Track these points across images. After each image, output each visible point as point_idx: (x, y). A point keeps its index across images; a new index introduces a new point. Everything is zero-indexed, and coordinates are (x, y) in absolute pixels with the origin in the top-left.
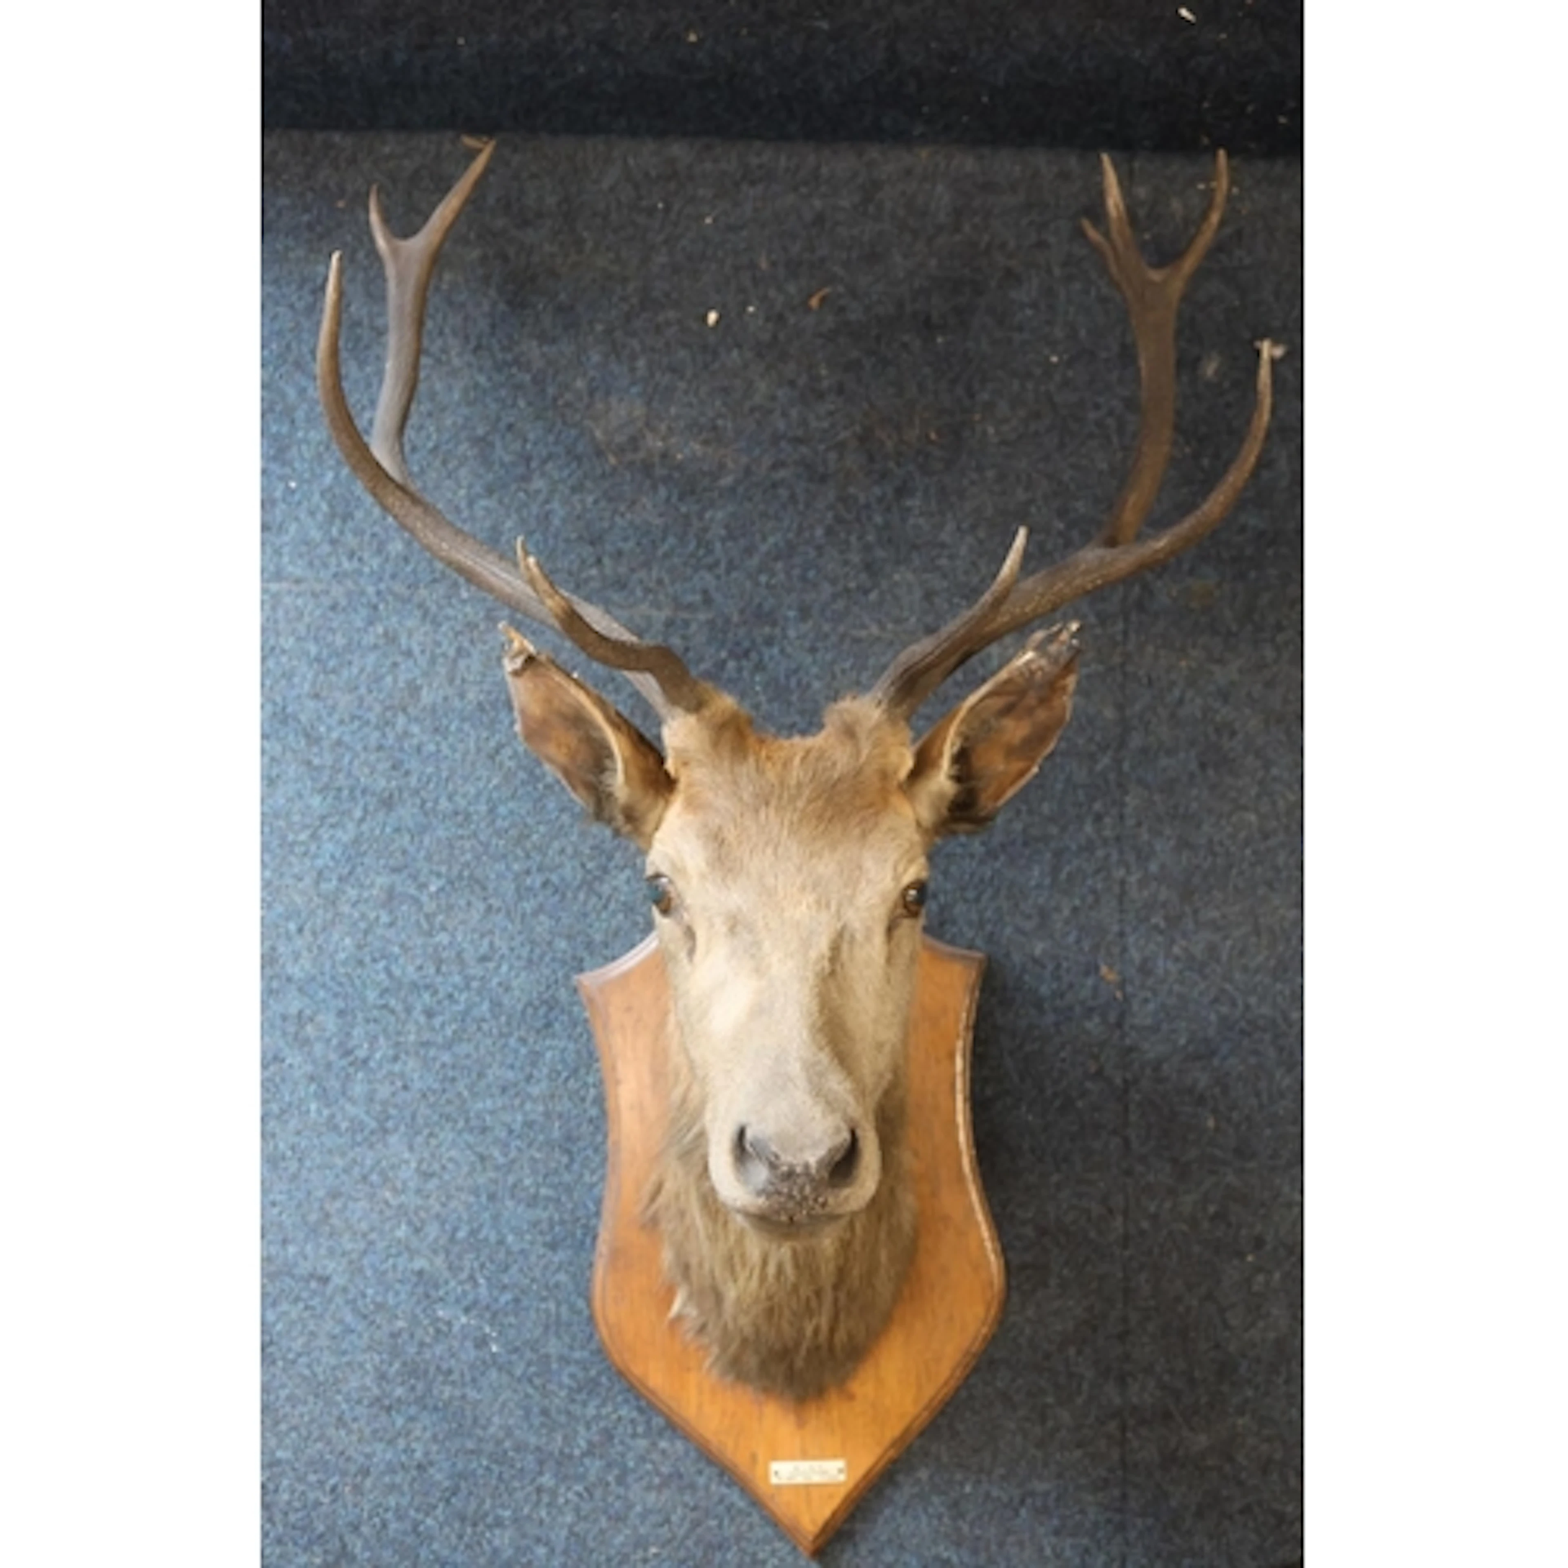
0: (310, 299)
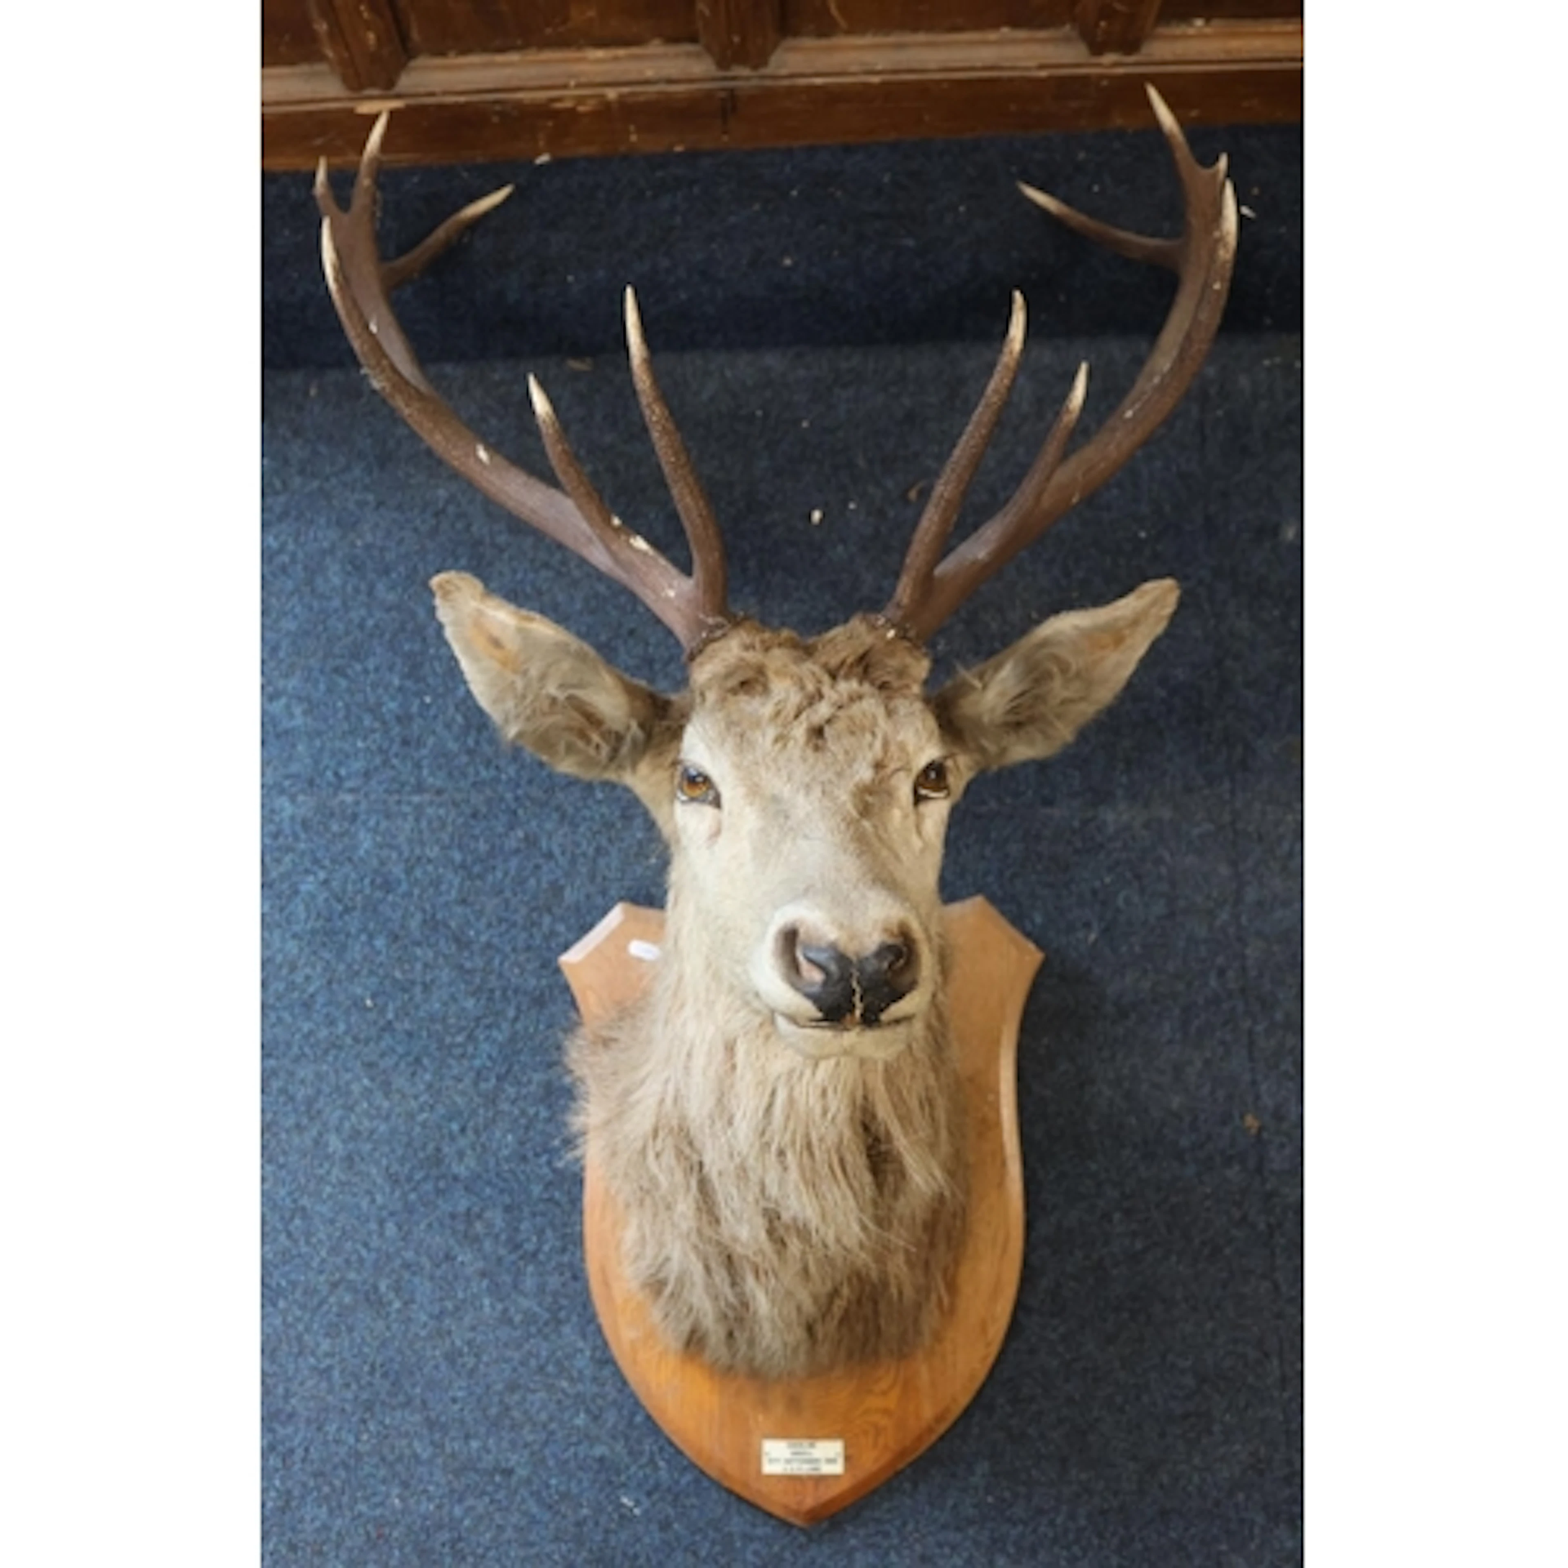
0: (433, 522)
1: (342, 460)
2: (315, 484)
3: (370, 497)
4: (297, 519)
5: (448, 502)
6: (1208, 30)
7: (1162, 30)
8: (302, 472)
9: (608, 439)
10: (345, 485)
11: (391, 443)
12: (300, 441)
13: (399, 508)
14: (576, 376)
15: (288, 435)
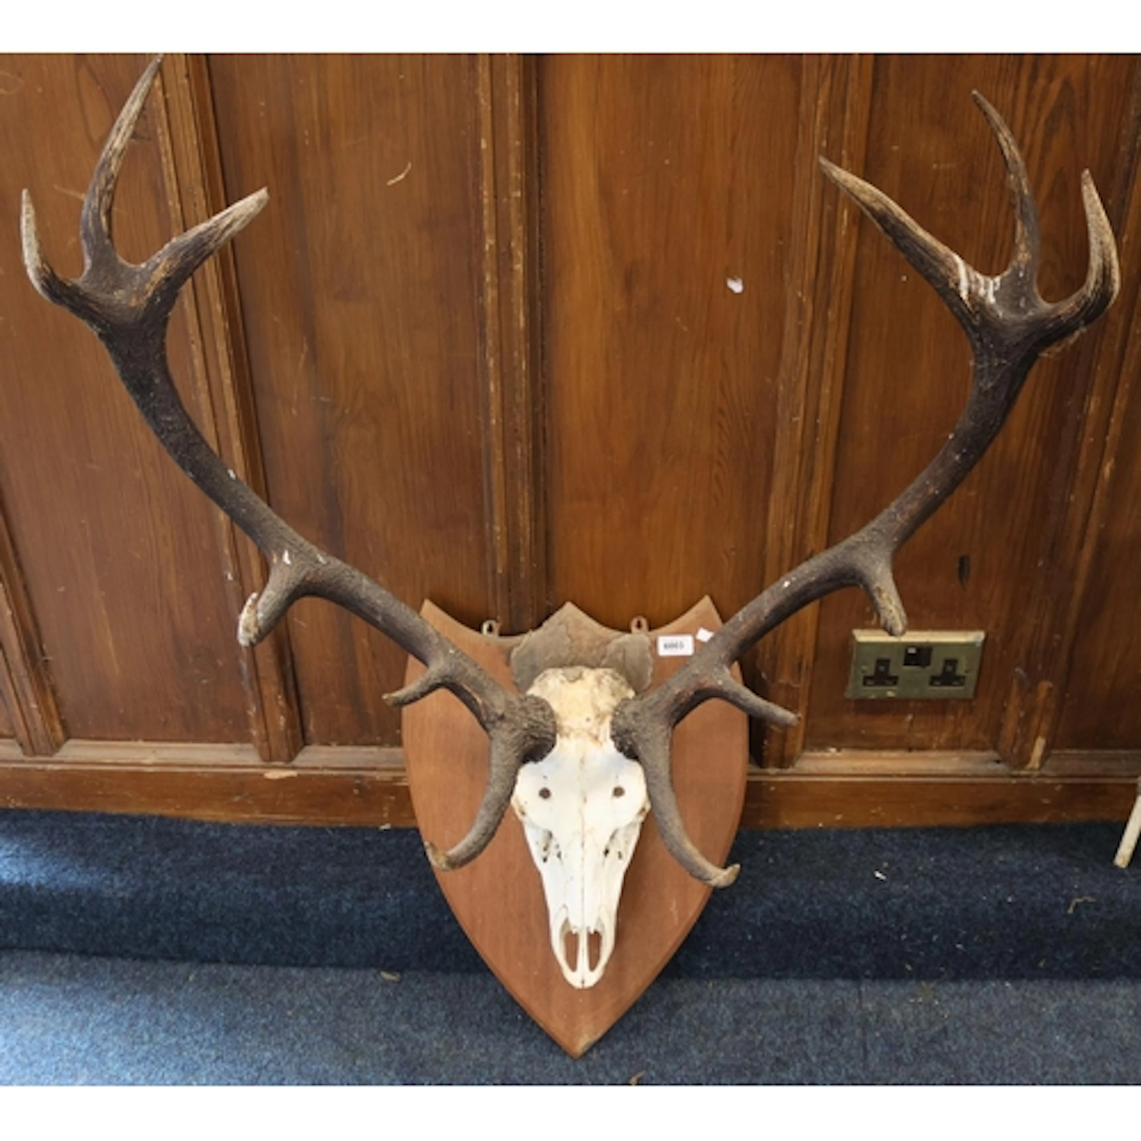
1: (199, 1025)
2: (173, 1040)
3: (213, 1053)
4: (153, 1062)
5: (270, 1061)
6: (839, 754)
7: (808, 754)
8: (167, 1031)
9: (403, 1028)
10: (197, 1042)
11: (239, 1017)
12: (172, 1010)
13: (233, 1062)
14: (386, 984)
15: (165, 1005)
